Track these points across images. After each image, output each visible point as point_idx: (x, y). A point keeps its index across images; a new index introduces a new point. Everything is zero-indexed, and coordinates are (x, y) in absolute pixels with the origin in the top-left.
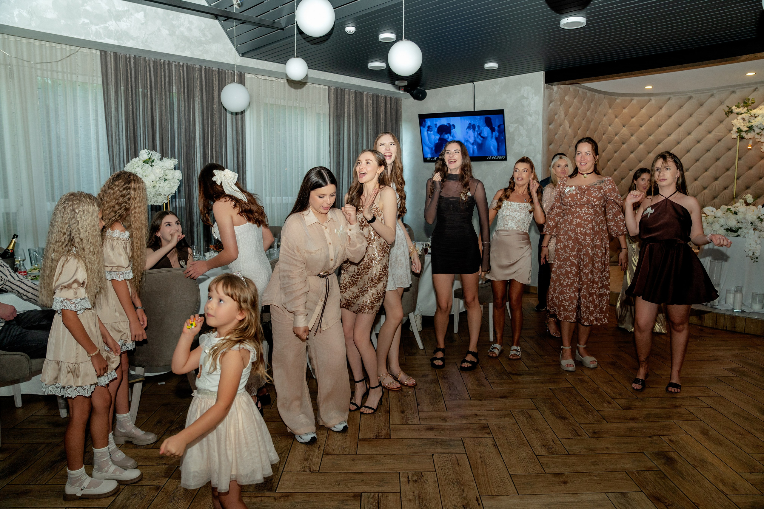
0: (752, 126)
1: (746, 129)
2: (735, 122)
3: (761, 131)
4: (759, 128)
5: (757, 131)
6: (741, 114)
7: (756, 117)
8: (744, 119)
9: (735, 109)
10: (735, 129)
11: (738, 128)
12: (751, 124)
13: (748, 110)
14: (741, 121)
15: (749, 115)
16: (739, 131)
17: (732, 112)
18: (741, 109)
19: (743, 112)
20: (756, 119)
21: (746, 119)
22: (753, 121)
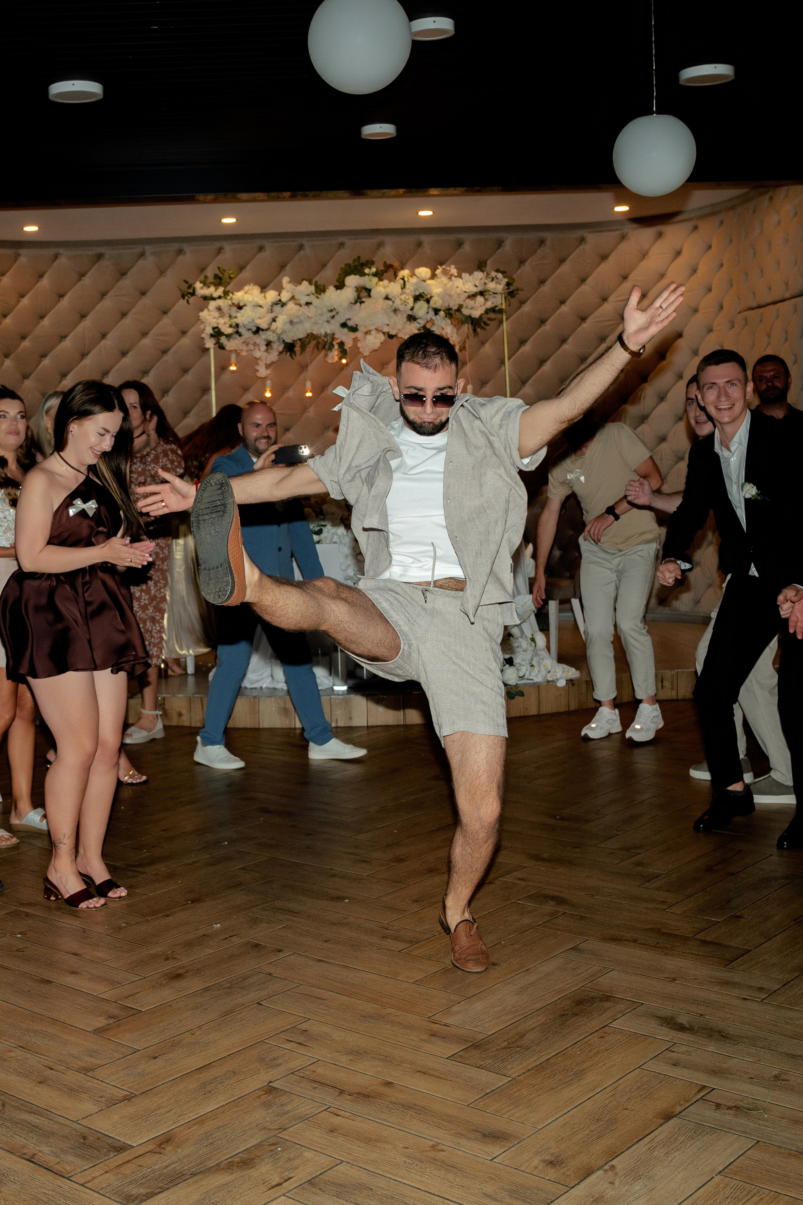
0: (237, 325)
1: (229, 331)
2: (204, 314)
3: (251, 335)
4: (249, 330)
5: (246, 334)
6: (214, 299)
7: (240, 308)
8: (219, 309)
9: (201, 290)
10: (209, 330)
11: (214, 328)
12: (235, 320)
13: (226, 293)
14: (217, 314)
15: (230, 302)
16: (217, 333)
17: (193, 294)
18: (212, 289)
19: (216, 295)
20: (242, 311)
21: (225, 309)
22: (239, 315)
